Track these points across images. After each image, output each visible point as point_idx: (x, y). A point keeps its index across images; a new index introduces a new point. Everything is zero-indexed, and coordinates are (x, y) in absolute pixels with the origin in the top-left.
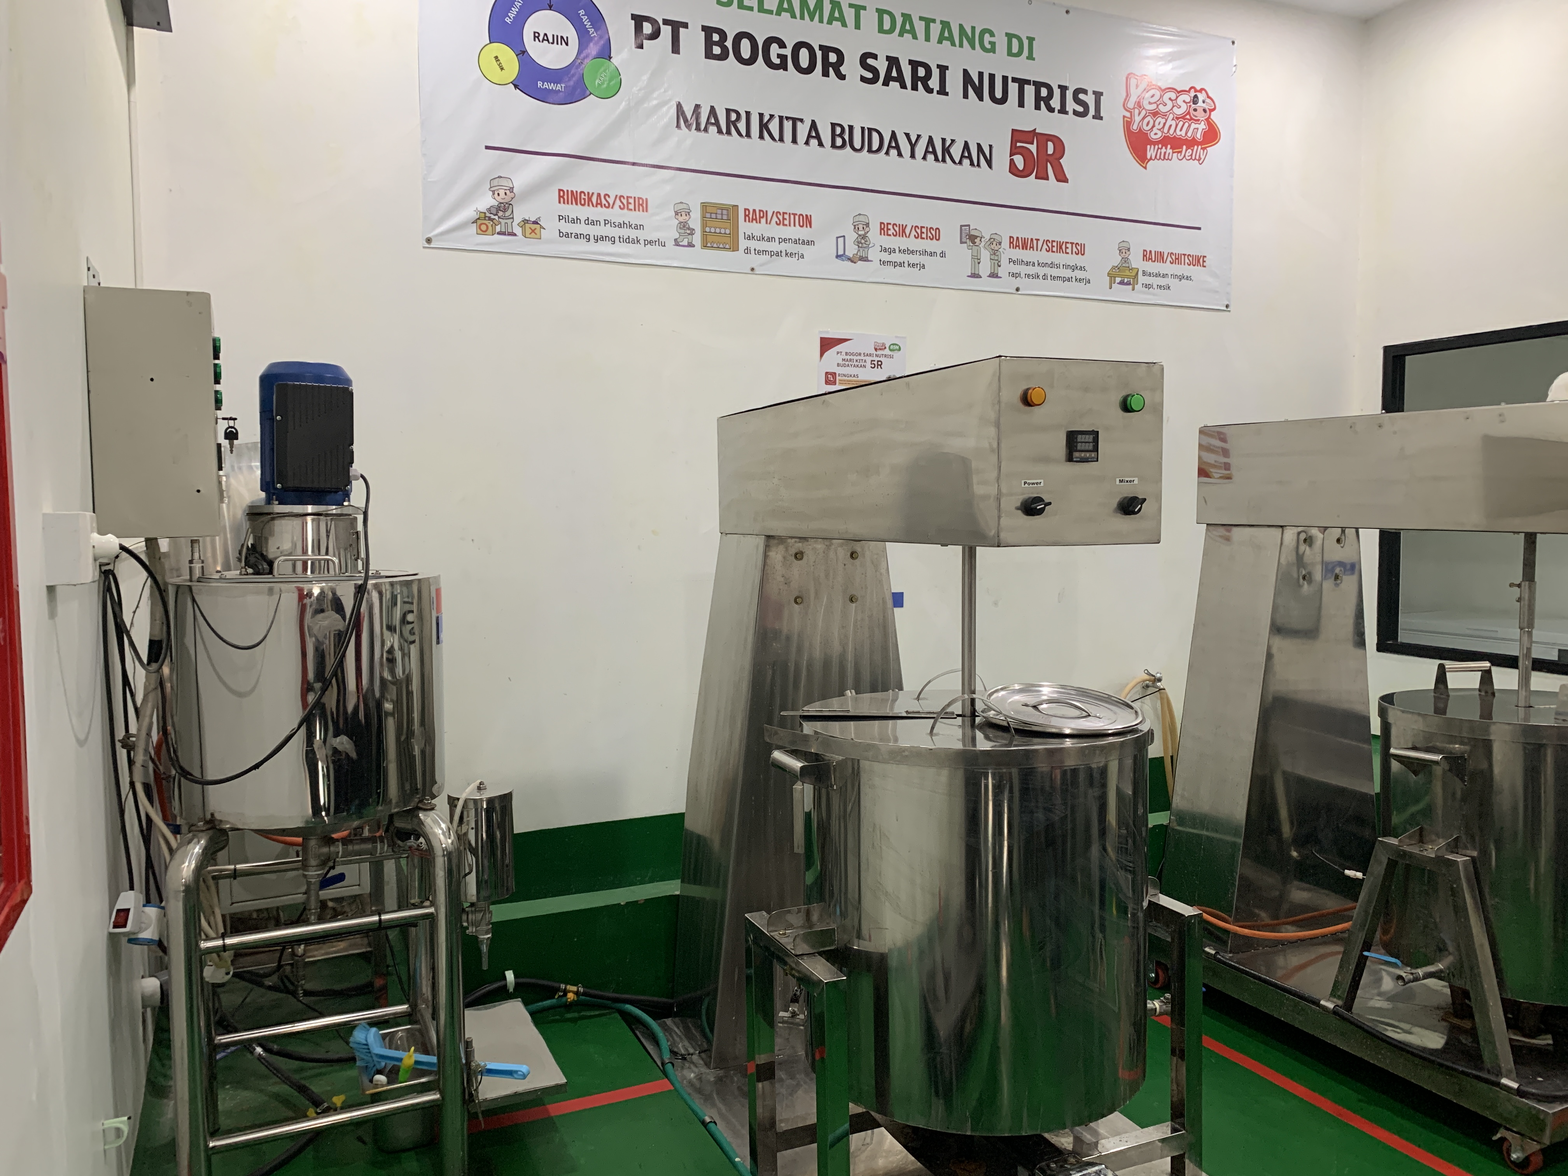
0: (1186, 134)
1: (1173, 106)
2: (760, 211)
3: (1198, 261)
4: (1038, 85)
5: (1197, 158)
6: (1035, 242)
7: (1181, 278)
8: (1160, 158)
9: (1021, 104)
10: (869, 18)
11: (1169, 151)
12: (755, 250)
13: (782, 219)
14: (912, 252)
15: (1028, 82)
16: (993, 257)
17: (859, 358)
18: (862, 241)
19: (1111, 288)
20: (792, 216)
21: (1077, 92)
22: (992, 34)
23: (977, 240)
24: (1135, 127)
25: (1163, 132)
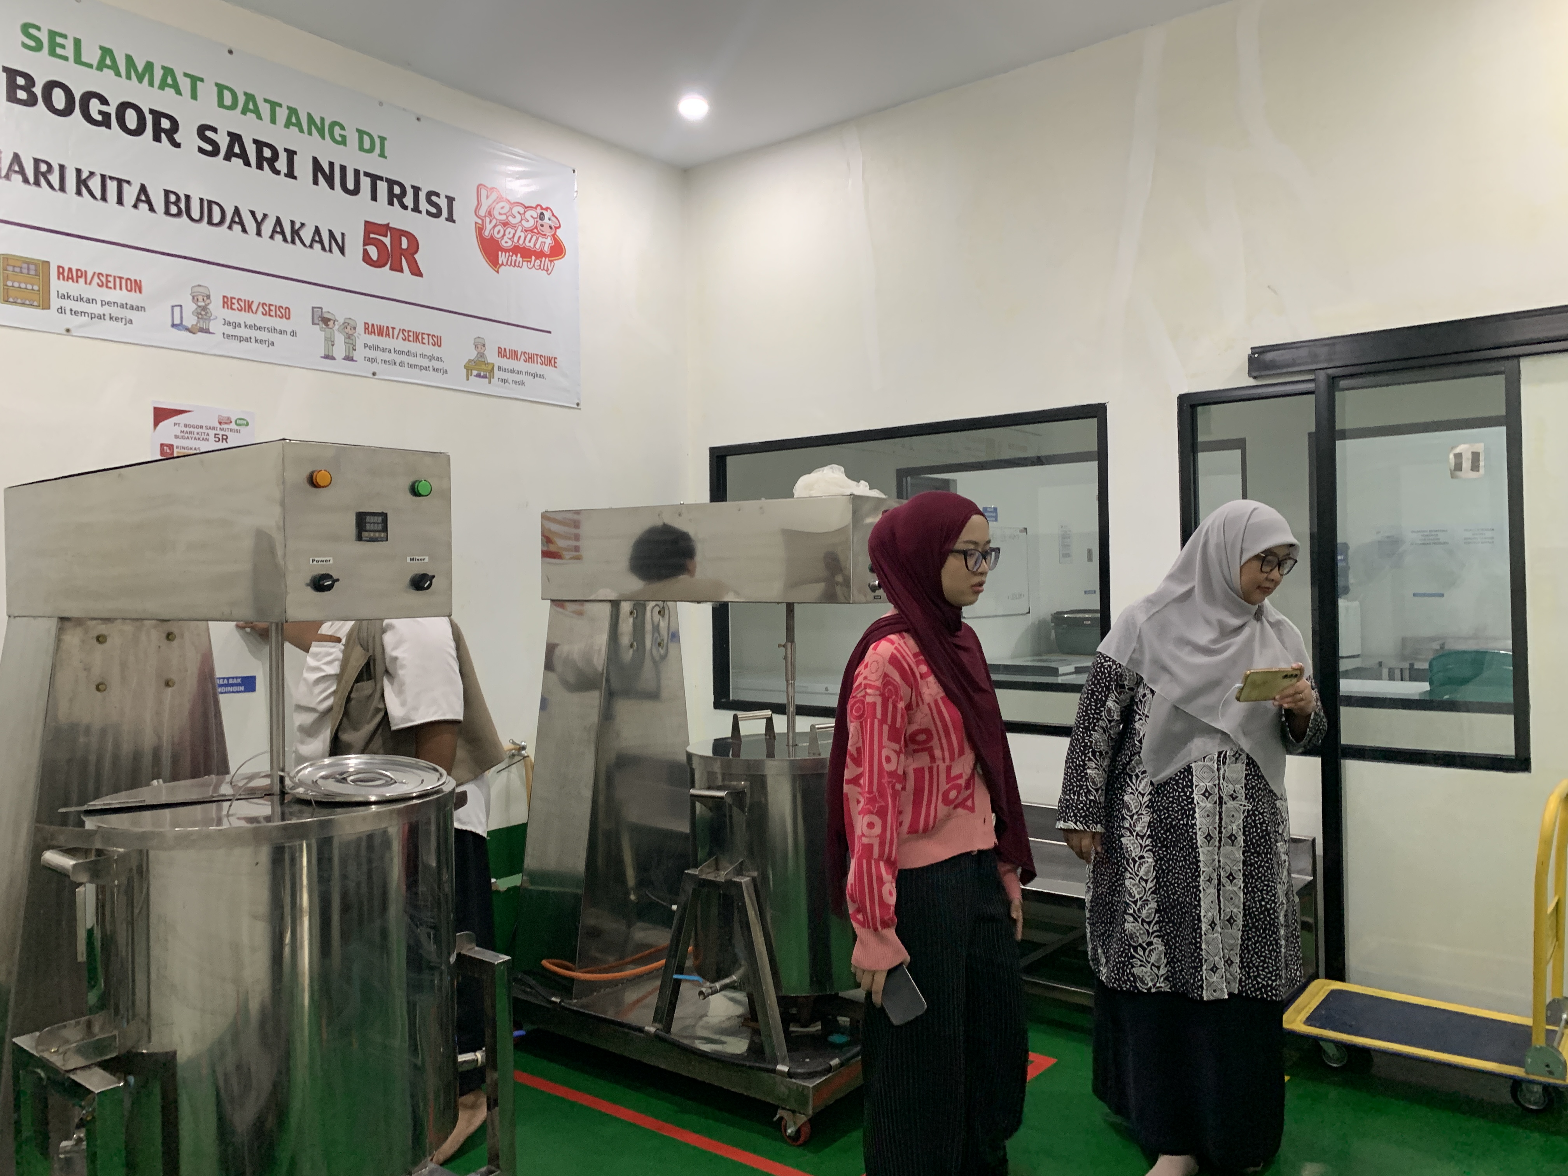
0: (535, 245)
1: (522, 219)
2: (77, 270)
3: (550, 361)
4: (391, 183)
5: (546, 268)
6: (391, 330)
7: (535, 375)
8: (511, 264)
9: (374, 198)
10: (209, 92)
11: (519, 259)
12: (71, 310)
13: (105, 281)
14: (260, 328)
15: (381, 178)
16: (347, 340)
17: (200, 430)
18: (203, 312)
19: (468, 379)
20: (118, 280)
21: (430, 194)
22: (342, 128)
23: (331, 323)
24: (487, 233)
25: (513, 241)
